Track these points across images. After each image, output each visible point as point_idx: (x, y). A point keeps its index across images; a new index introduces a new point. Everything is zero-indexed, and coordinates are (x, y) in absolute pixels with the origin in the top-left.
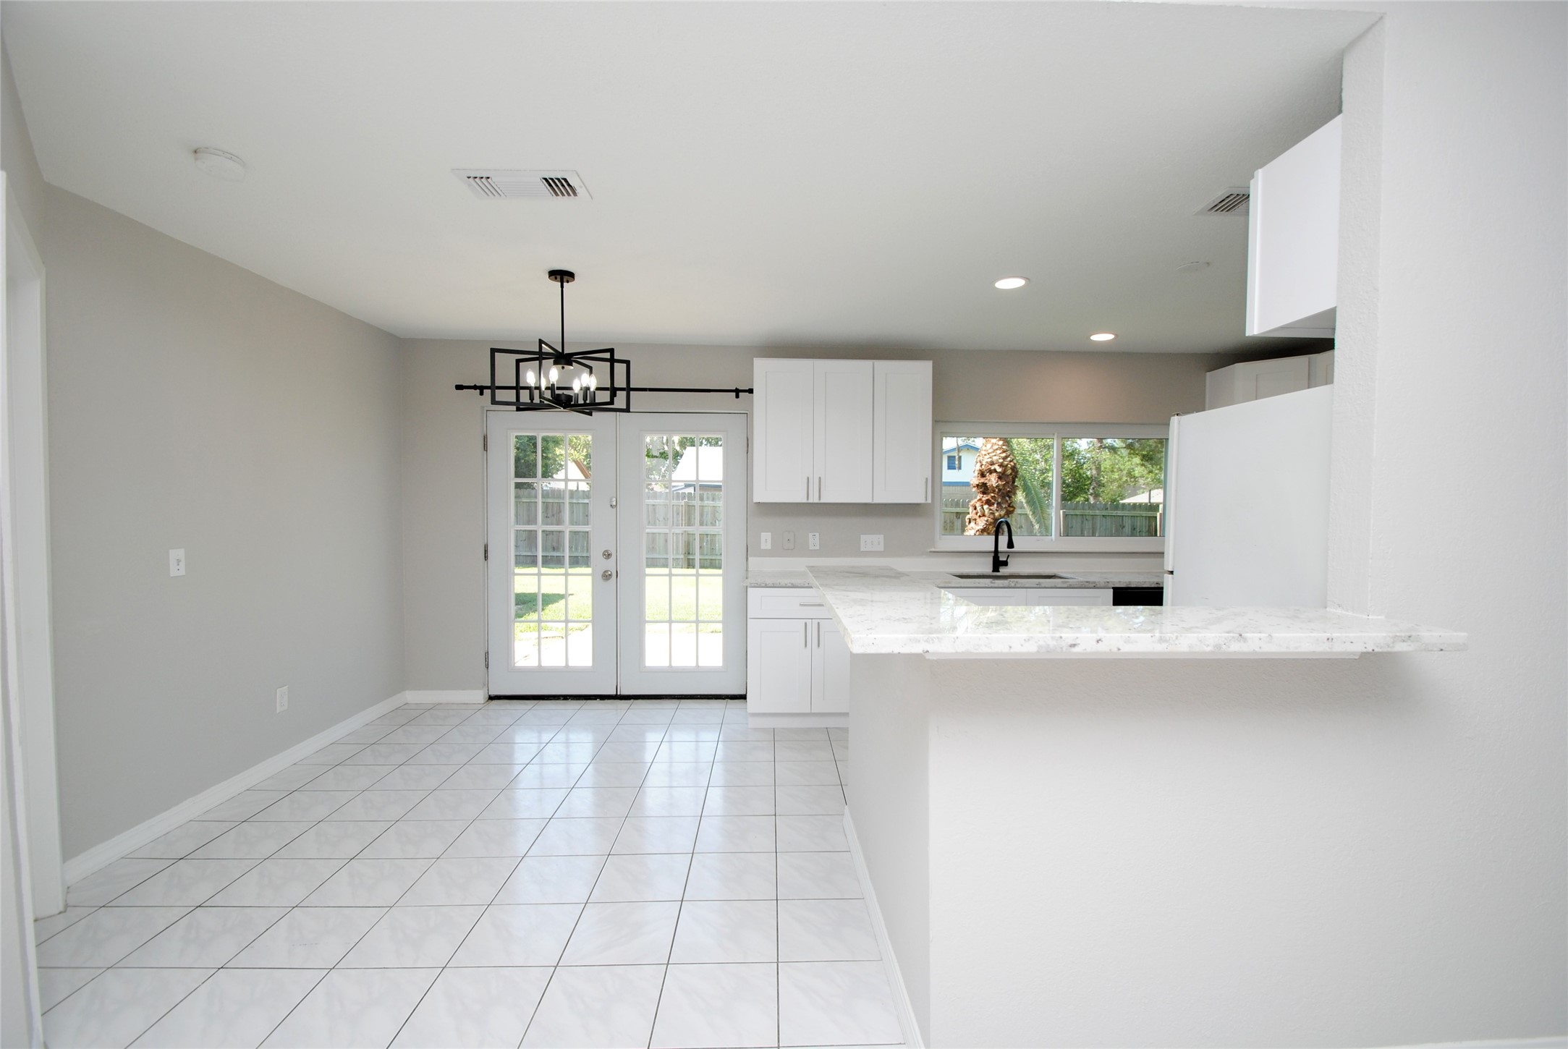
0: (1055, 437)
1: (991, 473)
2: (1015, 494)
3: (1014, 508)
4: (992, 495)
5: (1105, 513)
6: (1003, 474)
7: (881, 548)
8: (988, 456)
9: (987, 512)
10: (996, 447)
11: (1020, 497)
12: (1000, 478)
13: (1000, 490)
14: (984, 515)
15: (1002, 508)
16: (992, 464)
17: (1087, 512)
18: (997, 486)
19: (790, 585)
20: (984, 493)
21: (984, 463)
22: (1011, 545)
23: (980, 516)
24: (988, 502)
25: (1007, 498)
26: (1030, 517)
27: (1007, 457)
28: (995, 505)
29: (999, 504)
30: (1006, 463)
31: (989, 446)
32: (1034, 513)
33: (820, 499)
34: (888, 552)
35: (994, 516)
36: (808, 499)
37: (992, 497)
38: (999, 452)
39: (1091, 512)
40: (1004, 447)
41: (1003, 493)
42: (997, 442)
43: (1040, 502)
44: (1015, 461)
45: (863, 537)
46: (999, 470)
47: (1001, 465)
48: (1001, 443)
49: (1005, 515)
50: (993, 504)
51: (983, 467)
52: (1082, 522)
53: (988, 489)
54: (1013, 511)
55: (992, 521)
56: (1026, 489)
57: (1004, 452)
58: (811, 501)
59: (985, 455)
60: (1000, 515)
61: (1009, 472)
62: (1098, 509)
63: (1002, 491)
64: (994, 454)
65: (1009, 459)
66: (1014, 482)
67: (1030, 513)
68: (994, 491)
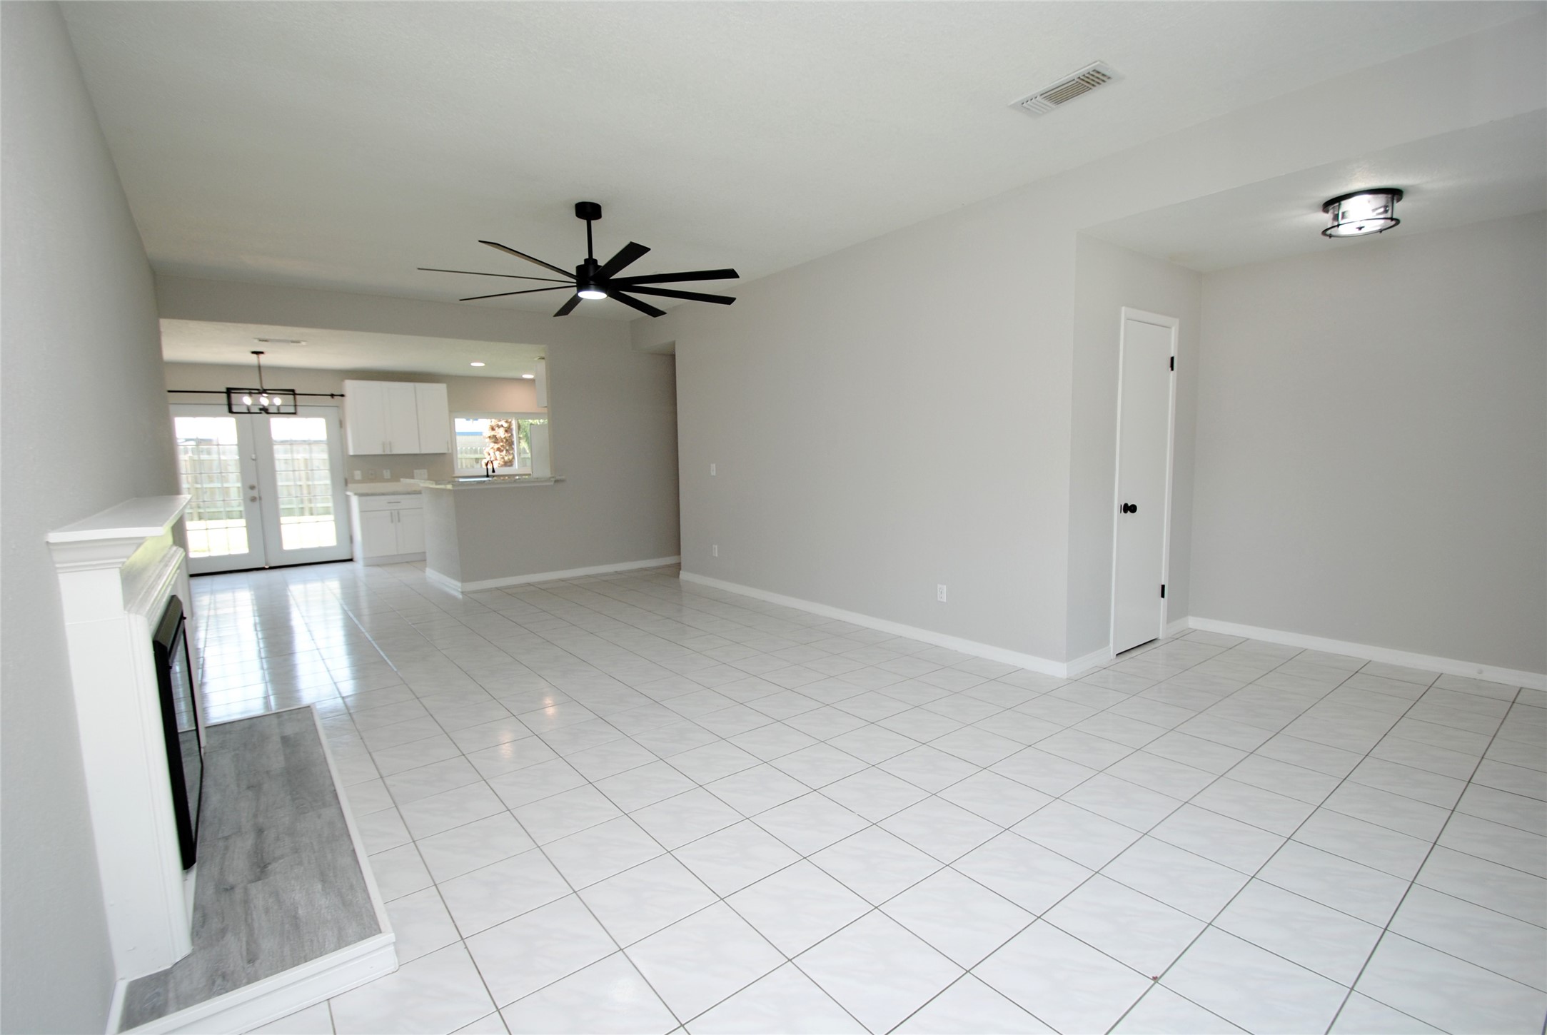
4: (502, 444)
9: (498, 457)
12: (506, 431)
13: (507, 440)
15: (509, 453)
20: (495, 443)
24: (499, 449)
50: (503, 451)
68: (502, 441)
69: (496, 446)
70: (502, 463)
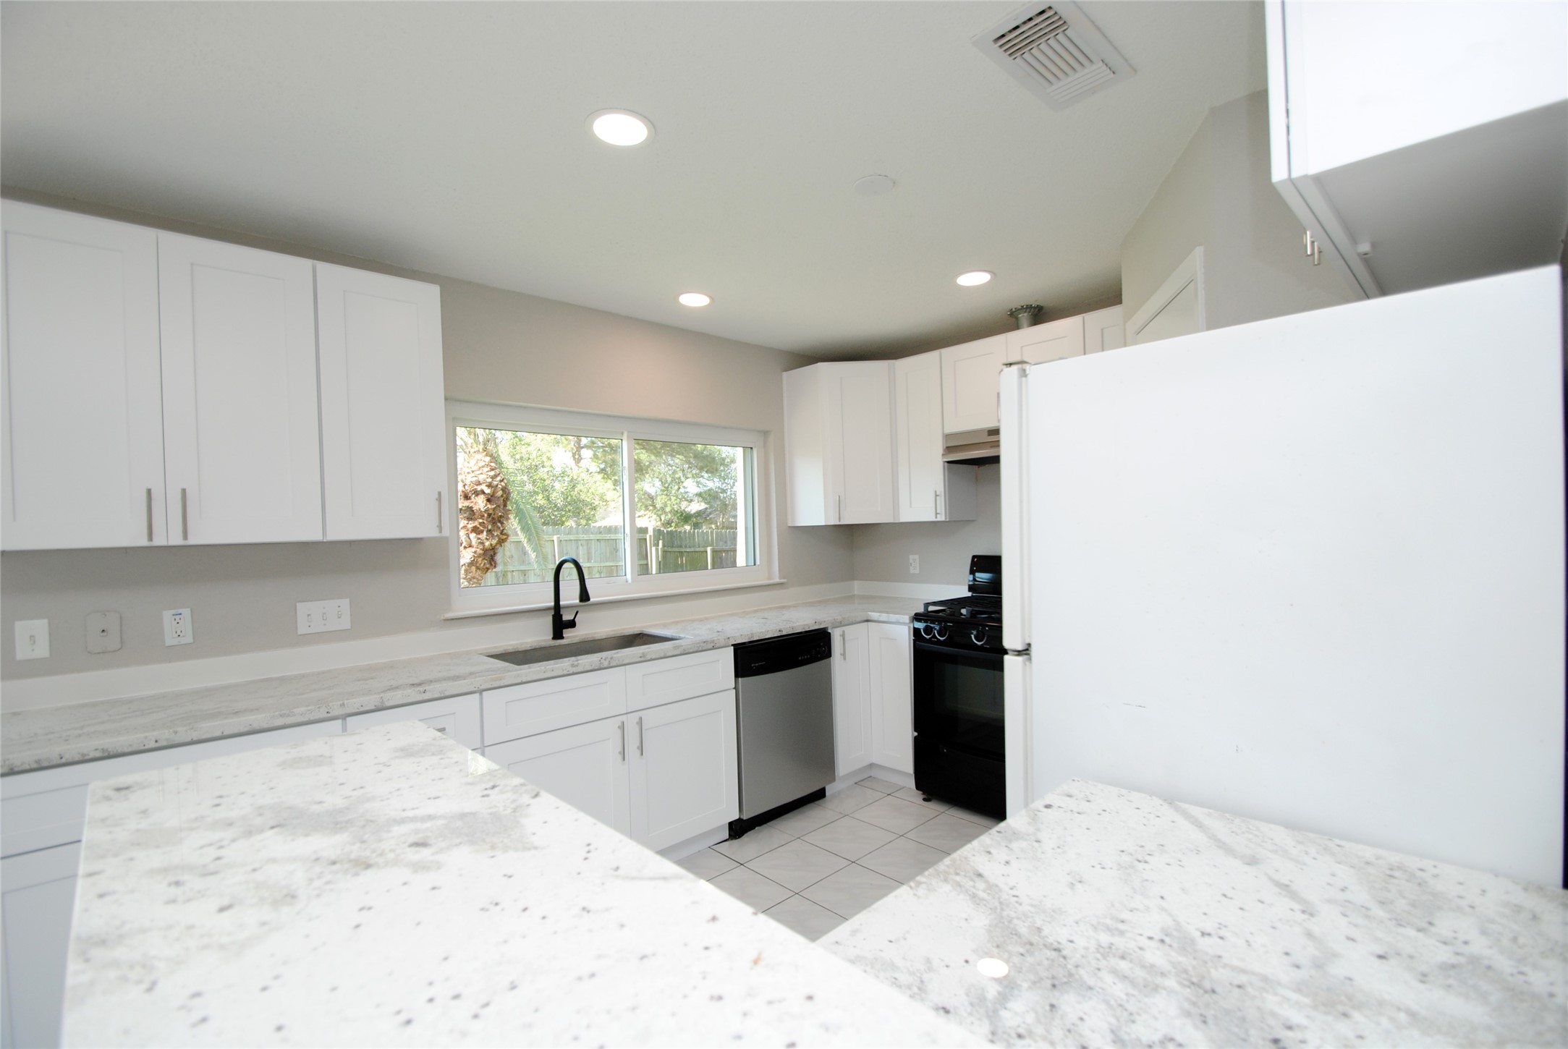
0: (625, 437)
1: (477, 495)
2: (508, 519)
3: (508, 536)
4: (481, 521)
5: (599, 537)
6: (492, 496)
7: (345, 623)
8: (472, 475)
9: (474, 542)
10: (482, 464)
11: (513, 524)
12: (488, 500)
13: (489, 515)
14: (470, 546)
15: (493, 535)
16: (479, 483)
17: (581, 536)
18: (486, 511)
19: (98, 754)
20: (469, 519)
21: (468, 483)
22: (584, 596)
23: (465, 547)
24: (475, 530)
25: (499, 525)
26: (525, 545)
27: (496, 476)
28: (485, 533)
29: (489, 531)
30: (495, 483)
31: (473, 462)
32: (529, 540)
33: (185, 537)
34: (362, 627)
35: (484, 546)
36: (150, 537)
37: (480, 524)
38: (486, 469)
39: (586, 537)
40: (492, 464)
41: (493, 518)
42: (483, 458)
43: (535, 528)
44: (505, 481)
45: (302, 608)
46: (488, 491)
47: (489, 486)
48: (488, 459)
49: (497, 544)
50: (482, 532)
51: (466, 487)
52: (577, 548)
53: (474, 514)
54: (506, 539)
55: (481, 552)
56: (520, 514)
57: (492, 470)
58: (159, 541)
59: (468, 473)
60: (491, 545)
61: (500, 493)
62: (592, 533)
63: (492, 515)
64: (480, 472)
65: (499, 478)
66: (505, 505)
67: (525, 541)
68: (482, 517)
69: (471, 525)
70: (479, 551)
